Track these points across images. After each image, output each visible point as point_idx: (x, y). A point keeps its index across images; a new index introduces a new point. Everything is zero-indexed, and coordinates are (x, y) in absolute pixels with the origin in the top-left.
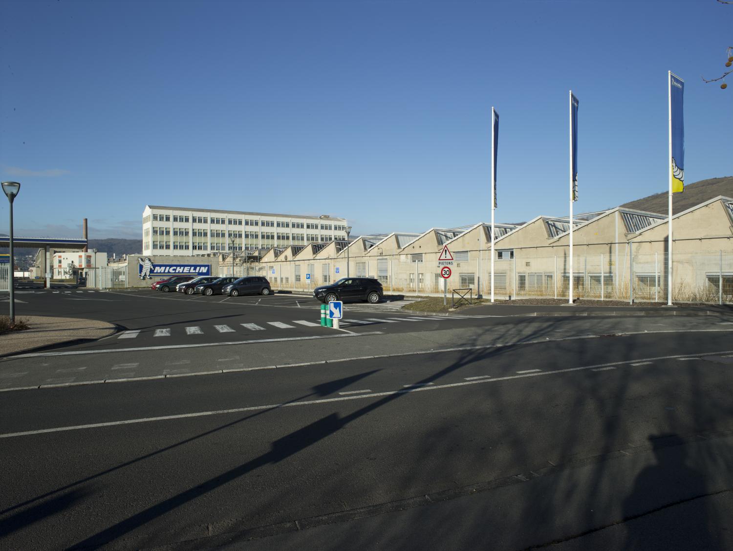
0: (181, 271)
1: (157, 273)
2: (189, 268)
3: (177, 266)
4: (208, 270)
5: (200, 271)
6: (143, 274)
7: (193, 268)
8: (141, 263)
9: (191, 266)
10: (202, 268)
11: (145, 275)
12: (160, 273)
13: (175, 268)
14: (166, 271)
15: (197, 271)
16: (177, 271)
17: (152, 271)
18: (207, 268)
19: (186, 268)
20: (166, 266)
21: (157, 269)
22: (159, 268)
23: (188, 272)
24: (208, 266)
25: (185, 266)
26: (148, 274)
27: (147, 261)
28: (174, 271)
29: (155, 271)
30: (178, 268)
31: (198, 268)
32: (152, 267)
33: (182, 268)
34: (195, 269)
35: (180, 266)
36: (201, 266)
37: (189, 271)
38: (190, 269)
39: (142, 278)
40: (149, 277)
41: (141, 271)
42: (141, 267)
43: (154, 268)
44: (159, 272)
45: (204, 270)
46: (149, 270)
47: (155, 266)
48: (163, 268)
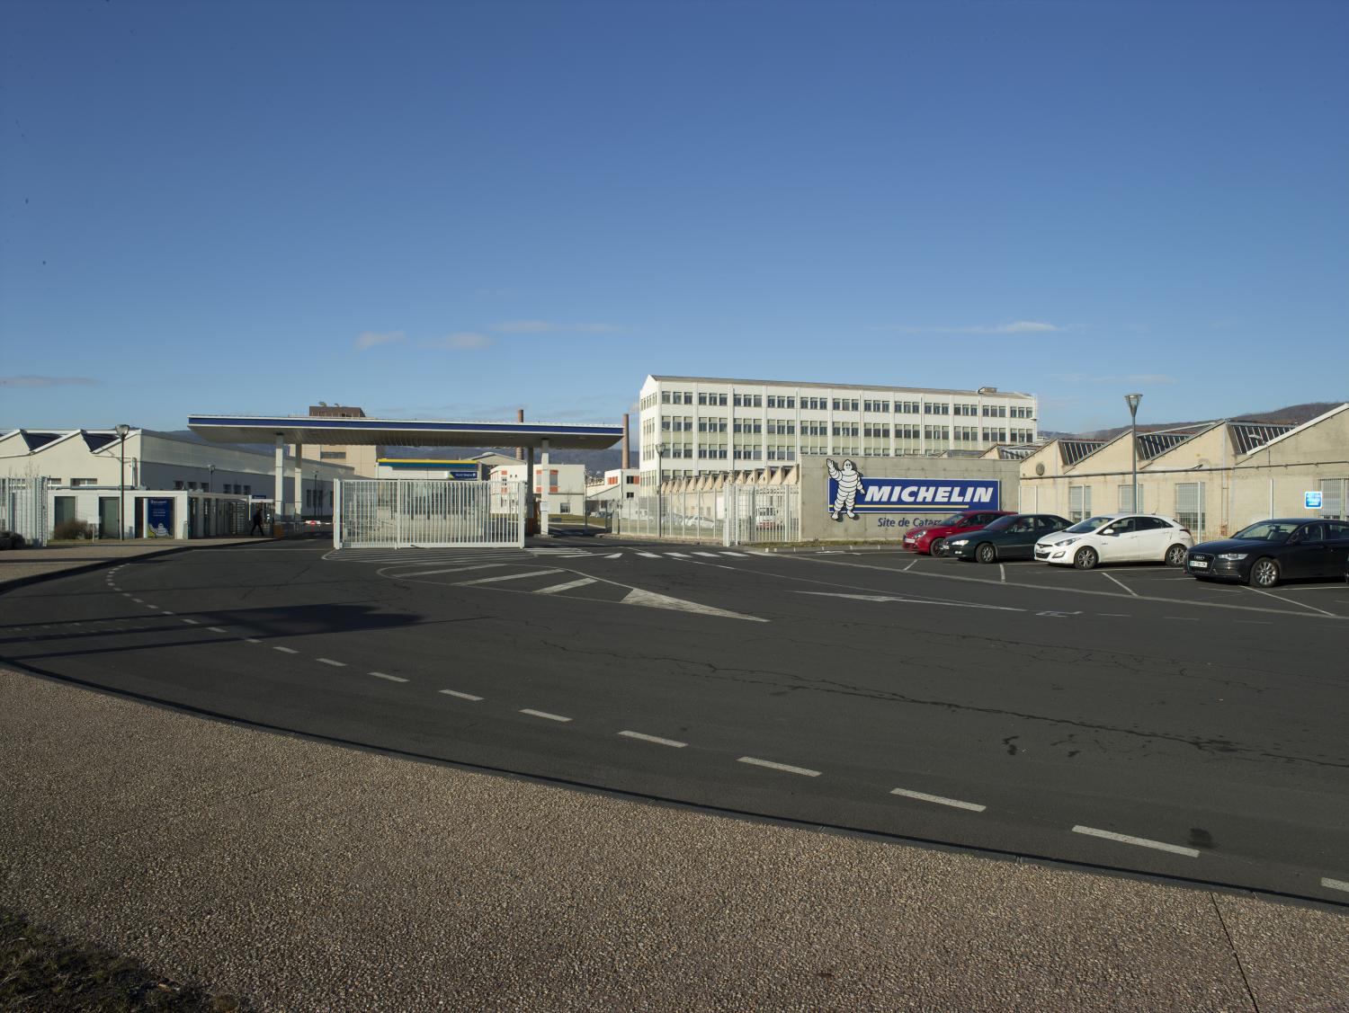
0: (929, 499)
1: (872, 502)
2: (949, 489)
3: (919, 483)
4: (994, 495)
5: (976, 500)
6: (838, 506)
7: (957, 490)
8: (835, 474)
9: (952, 484)
10: (981, 490)
11: (844, 508)
12: (880, 502)
13: (914, 489)
14: (894, 498)
15: (968, 499)
16: (920, 499)
17: (859, 498)
18: (990, 490)
19: (941, 489)
20: (893, 483)
21: (873, 493)
22: (877, 488)
23: (946, 500)
24: (993, 484)
25: (938, 484)
26: (850, 505)
27: (848, 471)
28: (912, 499)
29: (868, 498)
30: (923, 489)
31: (970, 490)
32: (860, 487)
33: (932, 489)
34: (962, 494)
35: (928, 484)
36: (976, 484)
37: (950, 497)
38: (951, 492)
39: (835, 516)
40: (852, 515)
41: (833, 498)
42: (834, 485)
43: (866, 489)
44: (876, 499)
45: (984, 495)
46: (853, 495)
47: (866, 484)
48: (886, 490)
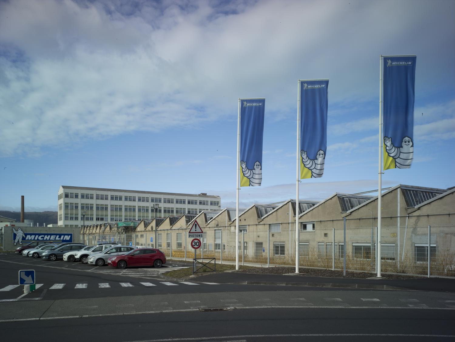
0: (48, 239)
1: (28, 240)
2: (55, 236)
3: (45, 235)
4: (71, 238)
5: (64, 239)
6: (16, 241)
7: (58, 236)
8: (15, 232)
9: (56, 235)
10: (66, 237)
11: (18, 242)
12: (31, 240)
13: (43, 236)
14: (36, 239)
15: (62, 239)
16: (45, 239)
17: (24, 239)
18: (70, 236)
19: (52, 236)
20: (35, 235)
21: (29, 237)
22: (30, 236)
23: (54, 239)
24: (71, 235)
25: (51, 235)
26: (20, 240)
27: (20, 231)
28: (42, 239)
29: (27, 239)
30: (46, 236)
31: (62, 237)
32: (24, 236)
33: (49, 236)
34: (60, 237)
35: (48, 235)
36: (64, 235)
37: (55, 238)
38: (56, 237)
39: (15, 244)
40: (21, 244)
41: (15, 239)
42: (15, 235)
43: (26, 236)
44: (30, 239)
45: (67, 238)
46: (21, 238)
47: (26, 235)
48: (33, 237)
